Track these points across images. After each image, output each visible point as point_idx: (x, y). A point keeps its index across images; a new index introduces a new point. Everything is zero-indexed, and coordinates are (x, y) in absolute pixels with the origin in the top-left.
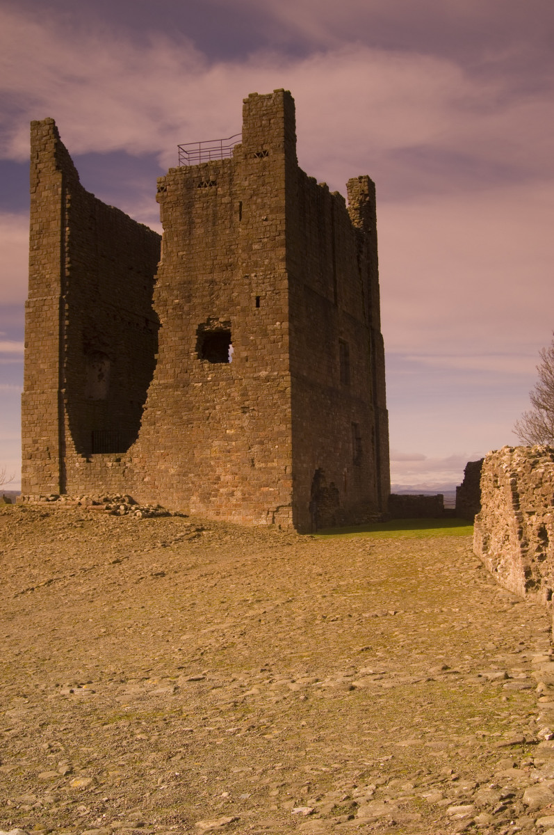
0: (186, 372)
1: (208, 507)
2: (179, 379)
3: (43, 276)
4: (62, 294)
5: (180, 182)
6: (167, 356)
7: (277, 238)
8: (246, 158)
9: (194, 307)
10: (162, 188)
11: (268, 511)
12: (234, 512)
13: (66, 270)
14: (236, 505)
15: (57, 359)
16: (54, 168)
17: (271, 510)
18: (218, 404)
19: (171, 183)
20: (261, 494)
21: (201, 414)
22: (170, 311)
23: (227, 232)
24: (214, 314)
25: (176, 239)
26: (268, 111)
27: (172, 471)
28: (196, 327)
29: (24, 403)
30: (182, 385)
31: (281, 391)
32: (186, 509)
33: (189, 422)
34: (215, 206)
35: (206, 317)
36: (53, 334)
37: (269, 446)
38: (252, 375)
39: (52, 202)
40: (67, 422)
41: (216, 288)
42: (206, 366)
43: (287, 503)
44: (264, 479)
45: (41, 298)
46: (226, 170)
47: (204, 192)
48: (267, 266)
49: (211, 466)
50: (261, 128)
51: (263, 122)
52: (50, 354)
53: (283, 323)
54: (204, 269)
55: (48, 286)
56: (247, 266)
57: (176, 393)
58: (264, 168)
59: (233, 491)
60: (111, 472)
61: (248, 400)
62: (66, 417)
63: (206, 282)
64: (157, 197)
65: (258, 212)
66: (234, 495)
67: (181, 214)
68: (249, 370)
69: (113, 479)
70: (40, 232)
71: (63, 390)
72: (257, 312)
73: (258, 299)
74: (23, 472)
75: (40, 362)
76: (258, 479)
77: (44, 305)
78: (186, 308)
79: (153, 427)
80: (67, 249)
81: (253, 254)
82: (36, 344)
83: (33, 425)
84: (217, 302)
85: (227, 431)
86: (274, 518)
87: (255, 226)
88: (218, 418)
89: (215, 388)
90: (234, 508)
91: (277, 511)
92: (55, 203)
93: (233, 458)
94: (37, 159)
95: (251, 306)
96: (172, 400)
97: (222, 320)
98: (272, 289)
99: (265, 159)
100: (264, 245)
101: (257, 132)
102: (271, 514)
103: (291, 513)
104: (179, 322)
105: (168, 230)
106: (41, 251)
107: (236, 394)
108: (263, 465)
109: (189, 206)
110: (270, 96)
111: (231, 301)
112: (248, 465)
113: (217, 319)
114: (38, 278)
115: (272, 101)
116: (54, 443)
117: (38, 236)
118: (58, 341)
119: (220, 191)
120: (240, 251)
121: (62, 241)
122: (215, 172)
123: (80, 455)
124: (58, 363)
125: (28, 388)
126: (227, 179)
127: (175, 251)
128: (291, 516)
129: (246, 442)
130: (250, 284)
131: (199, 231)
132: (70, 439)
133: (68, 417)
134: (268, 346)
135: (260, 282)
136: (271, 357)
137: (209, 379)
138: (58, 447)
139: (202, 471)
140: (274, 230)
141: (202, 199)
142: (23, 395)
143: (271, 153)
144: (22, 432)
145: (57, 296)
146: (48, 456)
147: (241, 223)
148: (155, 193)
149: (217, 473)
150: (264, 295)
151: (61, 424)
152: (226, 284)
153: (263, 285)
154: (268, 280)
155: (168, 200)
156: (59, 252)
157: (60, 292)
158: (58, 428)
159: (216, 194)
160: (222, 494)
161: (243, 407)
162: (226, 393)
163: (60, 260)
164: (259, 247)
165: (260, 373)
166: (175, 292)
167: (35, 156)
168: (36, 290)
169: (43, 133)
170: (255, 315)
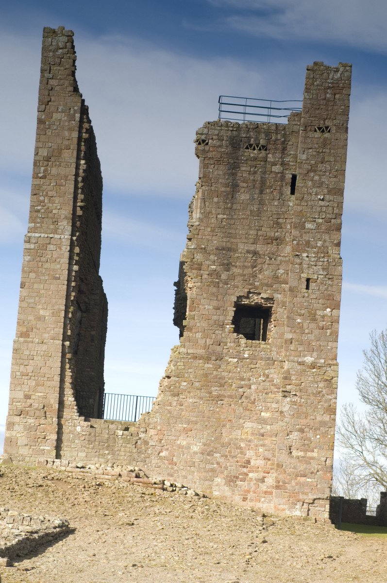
0: (220, 345)
1: (233, 491)
2: (210, 350)
3: (49, 211)
4: (72, 235)
5: (225, 138)
6: (198, 324)
7: (333, 220)
8: (305, 130)
9: (233, 277)
10: (204, 141)
11: (303, 502)
12: (263, 499)
13: (78, 209)
14: (266, 493)
15: (64, 308)
16: (71, 89)
17: (306, 501)
18: (254, 384)
19: (214, 137)
20: (297, 484)
21: (234, 392)
22: (205, 276)
23: (276, 204)
24: (256, 288)
25: (216, 200)
26: (335, 85)
27: (195, 449)
28: (234, 299)
29: (16, 351)
30: (214, 358)
31: (327, 380)
32: (208, 491)
33: (220, 398)
34: (264, 173)
35: (246, 290)
36: (59, 279)
37: (310, 435)
38: (296, 358)
39: (67, 128)
40: (68, 380)
41: (259, 261)
42: (243, 341)
43: (325, 497)
44: (302, 468)
45: (46, 236)
46: (279, 137)
48: (320, 248)
49: (241, 448)
50: (325, 101)
51: (328, 96)
52: (54, 301)
53: (333, 310)
54: (246, 238)
55: (55, 222)
56: (298, 244)
57: (206, 365)
58: (325, 144)
59: (264, 477)
60: (121, 442)
61: (289, 385)
62: (68, 373)
63: (248, 252)
64: (197, 149)
65: (314, 190)
66: (264, 482)
67: (224, 174)
68: (293, 353)
69: (123, 449)
70: (48, 159)
71: (67, 343)
72: (306, 295)
73: (308, 280)
74: (8, 429)
75: (40, 307)
76: (295, 468)
77: (49, 244)
78: (224, 276)
79: (176, 398)
80: (80, 185)
81: (305, 233)
82: (36, 286)
83: (26, 377)
84: (260, 276)
85: (263, 414)
86: (309, 510)
87: (309, 203)
88: (252, 398)
89: (253, 366)
90: (263, 495)
91: (313, 503)
92: (70, 129)
93: (266, 442)
94: (49, 73)
95: (300, 286)
96: (201, 372)
97: (264, 295)
98: (326, 273)
99: (327, 135)
100: (319, 225)
101: (320, 105)
102: (306, 506)
103: (328, 507)
104: (215, 290)
105: (207, 188)
106: (47, 181)
107: (275, 376)
108: (301, 454)
109: (234, 167)
110: (337, 70)
111: (276, 278)
112: (285, 452)
113: (260, 294)
114: (43, 211)
115: (339, 75)
116: (52, 401)
117: (46, 163)
118: (65, 287)
119: (270, 158)
120: (289, 227)
121: (77, 175)
122: (266, 137)
123: (84, 418)
124: (63, 312)
125: (22, 334)
126: (280, 146)
127: (214, 212)
128: (328, 510)
129: (285, 428)
130: (301, 264)
131: (243, 196)
132: (72, 399)
133: (71, 374)
134: (317, 332)
135: (312, 263)
136: (318, 343)
137: (246, 356)
138: (57, 406)
139: (230, 452)
140: (331, 212)
141: (249, 162)
142: (14, 342)
143: (333, 130)
144: (11, 384)
145: (66, 236)
146: (44, 416)
147: (293, 197)
148: (195, 145)
149: (247, 456)
150: (316, 278)
151: (62, 381)
152: (271, 259)
153: (315, 268)
154: (321, 263)
155: (210, 155)
156: (73, 186)
157: (70, 233)
158: (59, 386)
159: (265, 160)
160: (251, 479)
161: (283, 391)
162: (264, 374)
163: (72, 196)
164: (313, 227)
165: (305, 359)
166: (212, 257)
167: (47, 69)
168: (38, 225)
169: (60, 44)
170: (304, 297)
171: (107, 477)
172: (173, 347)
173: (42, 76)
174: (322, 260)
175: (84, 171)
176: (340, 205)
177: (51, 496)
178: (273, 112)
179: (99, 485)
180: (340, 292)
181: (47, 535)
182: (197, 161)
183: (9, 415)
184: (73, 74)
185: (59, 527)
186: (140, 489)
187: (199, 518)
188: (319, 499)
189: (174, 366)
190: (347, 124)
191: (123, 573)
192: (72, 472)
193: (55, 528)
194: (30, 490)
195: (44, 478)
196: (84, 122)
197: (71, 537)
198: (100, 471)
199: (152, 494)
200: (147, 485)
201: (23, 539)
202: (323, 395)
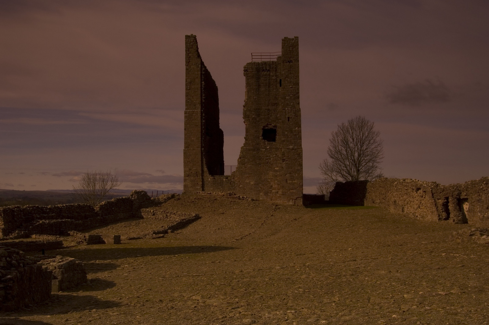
0: (258, 145)
1: (267, 197)
2: (255, 147)
3: (192, 101)
4: (201, 109)
5: (254, 68)
6: (249, 138)
7: (296, 95)
8: (283, 62)
9: (261, 119)
10: (246, 70)
12: (278, 199)
13: (203, 99)
14: (279, 197)
15: (200, 136)
16: (197, 56)
17: (294, 199)
18: (272, 158)
19: (250, 68)
20: (290, 193)
21: (265, 161)
22: (251, 120)
23: (275, 91)
24: (270, 122)
25: (252, 91)
26: (293, 45)
27: (252, 183)
28: (262, 127)
29: (184, 153)
30: (256, 150)
31: (298, 154)
32: (258, 198)
33: (260, 164)
34: (269, 80)
35: (266, 124)
36: (198, 126)
37: (294, 174)
38: (286, 147)
39: (196, 71)
40: (204, 162)
41: (270, 112)
42: (266, 142)
43: (301, 196)
44: (291, 187)
45: (192, 111)
46: (274, 66)
47: (264, 74)
48: (292, 105)
49: (269, 182)
50: (289, 51)
51: (290, 49)
52: (197, 134)
53: (299, 128)
54: (265, 104)
55: (195, 105)
56: (284, 105)
57: (254, 152)
58: (291, 67)
59: (278, 191)
60: (225, 183)
61: (284, 157)
62: (204, 160)
63: (266, 109)
64: (244, 73)
65: (288, 84)
66: (278, 193)
67: (255, 82)
68: (285, 145)
69: (226, 185)
70: (191, 83)
71: (203, 149)
72: (288, 123)
73: (289, 118)
74: (184, 182)
75: (192, 137)
76: (289, 187)
77: (193, 113)
78: (257, 119)
79: (244, 166)
80: (203, 91)
81: (286, 100)
82: (190, 129)
83: (189, 163)
84: (271, 118)
85: (276, 168)
86: (295, 202)
87: (287, 89)
88: (272, 163)
89: (271, 151)
91: (296, 199)
92: (198, 71)
94: (189, 51)
95: (286, 120)
96: (252, 155)
97: (273, 125)
98: (295, 115)
99: (291, 64)
100: (291, 97)
101: (288, 53)
102: (294, 200)
103: (302, 200)
105: (249, 87)
106: (191, 90)
107: (279, 154)
108: (291, 182)
109: (258, 79)
110: (293, 39)
111: (277, 118)
112: (285, 182)
113: (271, 125)
114: (190, 102)
115: (294, 41)
116: (199, 170)
118: (200, 129)
119: (271, 74)
120: (280, 99)
121: (201, 87)
122: (269, 66)
123: (211, 175)
124: (200, 138)
125: (186, 147)
126: (274, 69)
127: (252, 96)
129: (284, 173)
130: (285, 112)
131: (262, 89)
132: (206, 169)
133: (205, 160)
134: (293, 137)
135: (290, 111)
136: (294, 141)
137: (268, 148)
138: (201, 172)
139: (265, 183)
140: (295, 92)
141: (264, 76)
142: (184, 150)
143: (294, 62)
144: (184, 165)
145: (199, 110)
146: (196, 176)
147: (281, 88)
148: (243, 72)
149: (271, 184)
150: (291, 116)
151: (202, 163)
152: (274, 111)
153: (291, 113)
154: (293, 111)
155: (249, 75)
156: (200, 92)
157: (200, 109)
158: (201, 164)
159: (269, 75)
160: (273, 193)
161: (282, 160)
162: (275, 154)
163: (200, 95)
164: (289, 98)
165: (290, 147)
166: (253, 113)
167: (188, 50)
168: (189, 107)
169: (191, 41)
170: (287, 124)
171: (219, 196)
172: (241, 147)
173: (186, 53)
174: (293, 110)
175: (204, 86)
176: (298, 89)
177: (196, 205)
178: (271, 57)
179: (215, 200)
180: (301, 121)
181: (189, 220)
182: (245, 77)
183: (184, 176)
184: (197, 51)
185: (195, 216)
186: (230, 200)
187: (250, 209)
188: (299, 197)
189: (242, 154)
190: (298, 59)
191: (213, 232)
192: (206, 196)
193: (193, 217)
194: (188, 204)
195: (195, 199)
196: (202, 68)
197: (199, 220)
198: (217, 194)
199: (235, 201)
200: (233, 198)
201: (179, 222)
202: (297, 160)
